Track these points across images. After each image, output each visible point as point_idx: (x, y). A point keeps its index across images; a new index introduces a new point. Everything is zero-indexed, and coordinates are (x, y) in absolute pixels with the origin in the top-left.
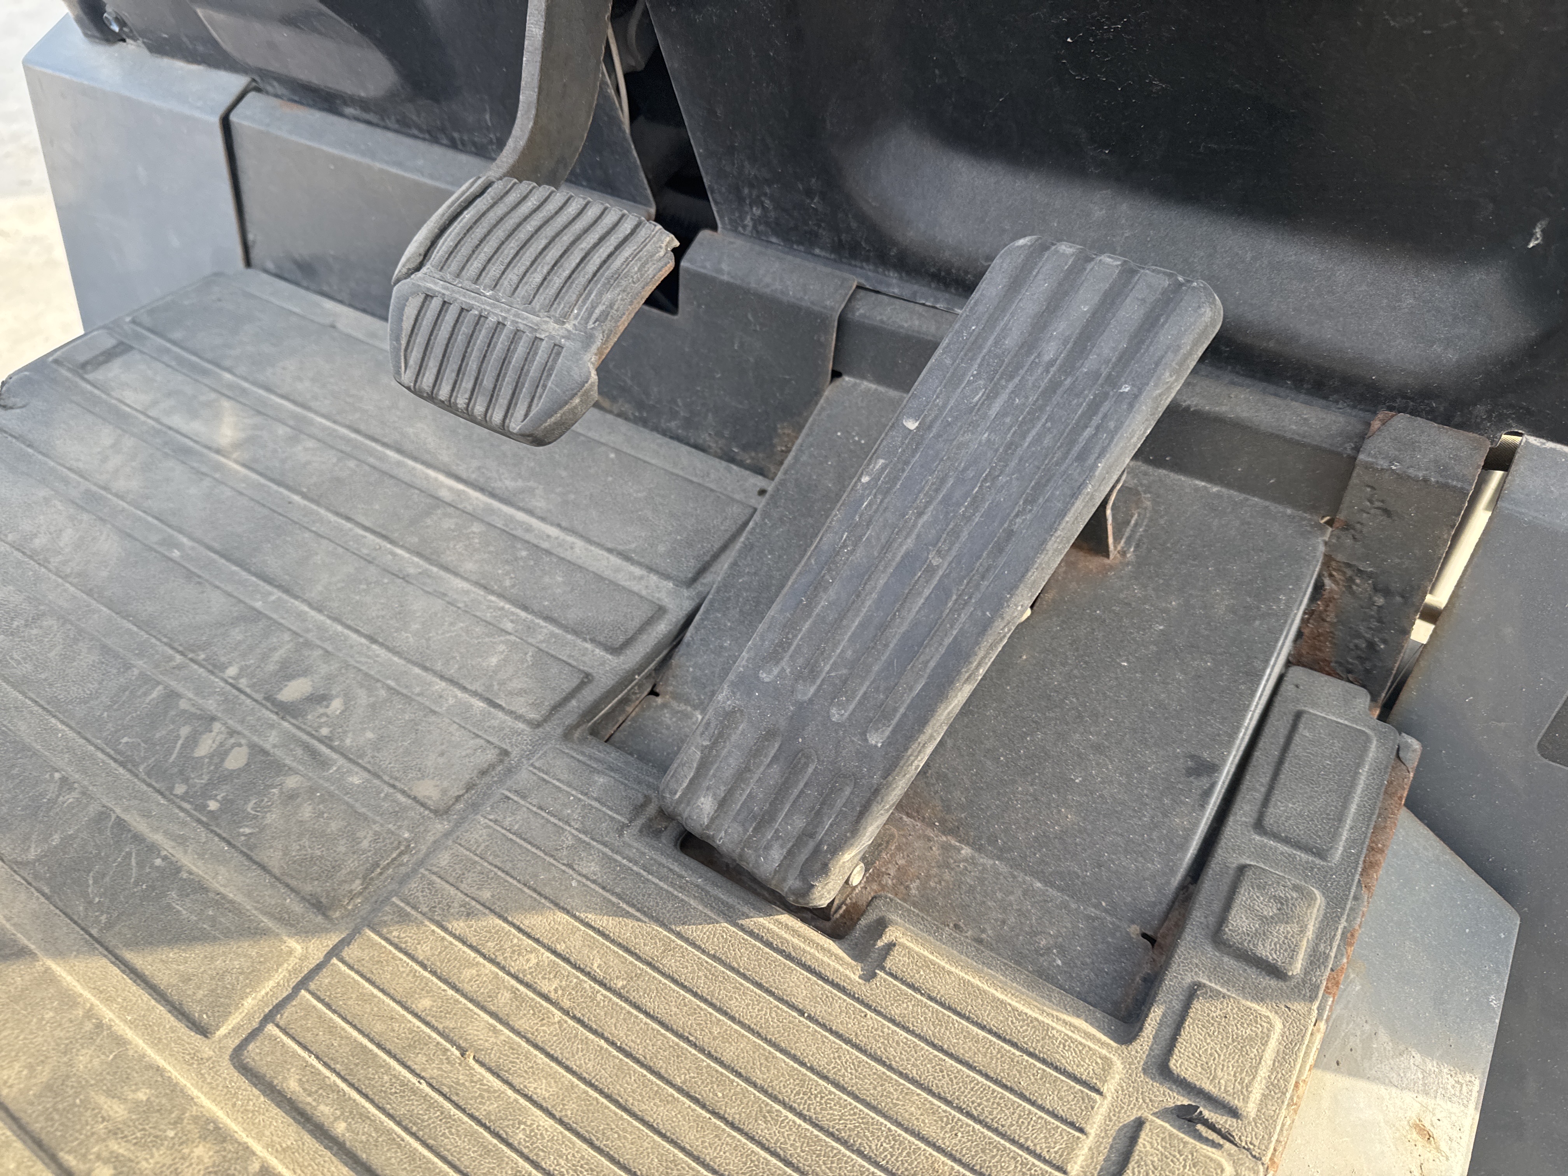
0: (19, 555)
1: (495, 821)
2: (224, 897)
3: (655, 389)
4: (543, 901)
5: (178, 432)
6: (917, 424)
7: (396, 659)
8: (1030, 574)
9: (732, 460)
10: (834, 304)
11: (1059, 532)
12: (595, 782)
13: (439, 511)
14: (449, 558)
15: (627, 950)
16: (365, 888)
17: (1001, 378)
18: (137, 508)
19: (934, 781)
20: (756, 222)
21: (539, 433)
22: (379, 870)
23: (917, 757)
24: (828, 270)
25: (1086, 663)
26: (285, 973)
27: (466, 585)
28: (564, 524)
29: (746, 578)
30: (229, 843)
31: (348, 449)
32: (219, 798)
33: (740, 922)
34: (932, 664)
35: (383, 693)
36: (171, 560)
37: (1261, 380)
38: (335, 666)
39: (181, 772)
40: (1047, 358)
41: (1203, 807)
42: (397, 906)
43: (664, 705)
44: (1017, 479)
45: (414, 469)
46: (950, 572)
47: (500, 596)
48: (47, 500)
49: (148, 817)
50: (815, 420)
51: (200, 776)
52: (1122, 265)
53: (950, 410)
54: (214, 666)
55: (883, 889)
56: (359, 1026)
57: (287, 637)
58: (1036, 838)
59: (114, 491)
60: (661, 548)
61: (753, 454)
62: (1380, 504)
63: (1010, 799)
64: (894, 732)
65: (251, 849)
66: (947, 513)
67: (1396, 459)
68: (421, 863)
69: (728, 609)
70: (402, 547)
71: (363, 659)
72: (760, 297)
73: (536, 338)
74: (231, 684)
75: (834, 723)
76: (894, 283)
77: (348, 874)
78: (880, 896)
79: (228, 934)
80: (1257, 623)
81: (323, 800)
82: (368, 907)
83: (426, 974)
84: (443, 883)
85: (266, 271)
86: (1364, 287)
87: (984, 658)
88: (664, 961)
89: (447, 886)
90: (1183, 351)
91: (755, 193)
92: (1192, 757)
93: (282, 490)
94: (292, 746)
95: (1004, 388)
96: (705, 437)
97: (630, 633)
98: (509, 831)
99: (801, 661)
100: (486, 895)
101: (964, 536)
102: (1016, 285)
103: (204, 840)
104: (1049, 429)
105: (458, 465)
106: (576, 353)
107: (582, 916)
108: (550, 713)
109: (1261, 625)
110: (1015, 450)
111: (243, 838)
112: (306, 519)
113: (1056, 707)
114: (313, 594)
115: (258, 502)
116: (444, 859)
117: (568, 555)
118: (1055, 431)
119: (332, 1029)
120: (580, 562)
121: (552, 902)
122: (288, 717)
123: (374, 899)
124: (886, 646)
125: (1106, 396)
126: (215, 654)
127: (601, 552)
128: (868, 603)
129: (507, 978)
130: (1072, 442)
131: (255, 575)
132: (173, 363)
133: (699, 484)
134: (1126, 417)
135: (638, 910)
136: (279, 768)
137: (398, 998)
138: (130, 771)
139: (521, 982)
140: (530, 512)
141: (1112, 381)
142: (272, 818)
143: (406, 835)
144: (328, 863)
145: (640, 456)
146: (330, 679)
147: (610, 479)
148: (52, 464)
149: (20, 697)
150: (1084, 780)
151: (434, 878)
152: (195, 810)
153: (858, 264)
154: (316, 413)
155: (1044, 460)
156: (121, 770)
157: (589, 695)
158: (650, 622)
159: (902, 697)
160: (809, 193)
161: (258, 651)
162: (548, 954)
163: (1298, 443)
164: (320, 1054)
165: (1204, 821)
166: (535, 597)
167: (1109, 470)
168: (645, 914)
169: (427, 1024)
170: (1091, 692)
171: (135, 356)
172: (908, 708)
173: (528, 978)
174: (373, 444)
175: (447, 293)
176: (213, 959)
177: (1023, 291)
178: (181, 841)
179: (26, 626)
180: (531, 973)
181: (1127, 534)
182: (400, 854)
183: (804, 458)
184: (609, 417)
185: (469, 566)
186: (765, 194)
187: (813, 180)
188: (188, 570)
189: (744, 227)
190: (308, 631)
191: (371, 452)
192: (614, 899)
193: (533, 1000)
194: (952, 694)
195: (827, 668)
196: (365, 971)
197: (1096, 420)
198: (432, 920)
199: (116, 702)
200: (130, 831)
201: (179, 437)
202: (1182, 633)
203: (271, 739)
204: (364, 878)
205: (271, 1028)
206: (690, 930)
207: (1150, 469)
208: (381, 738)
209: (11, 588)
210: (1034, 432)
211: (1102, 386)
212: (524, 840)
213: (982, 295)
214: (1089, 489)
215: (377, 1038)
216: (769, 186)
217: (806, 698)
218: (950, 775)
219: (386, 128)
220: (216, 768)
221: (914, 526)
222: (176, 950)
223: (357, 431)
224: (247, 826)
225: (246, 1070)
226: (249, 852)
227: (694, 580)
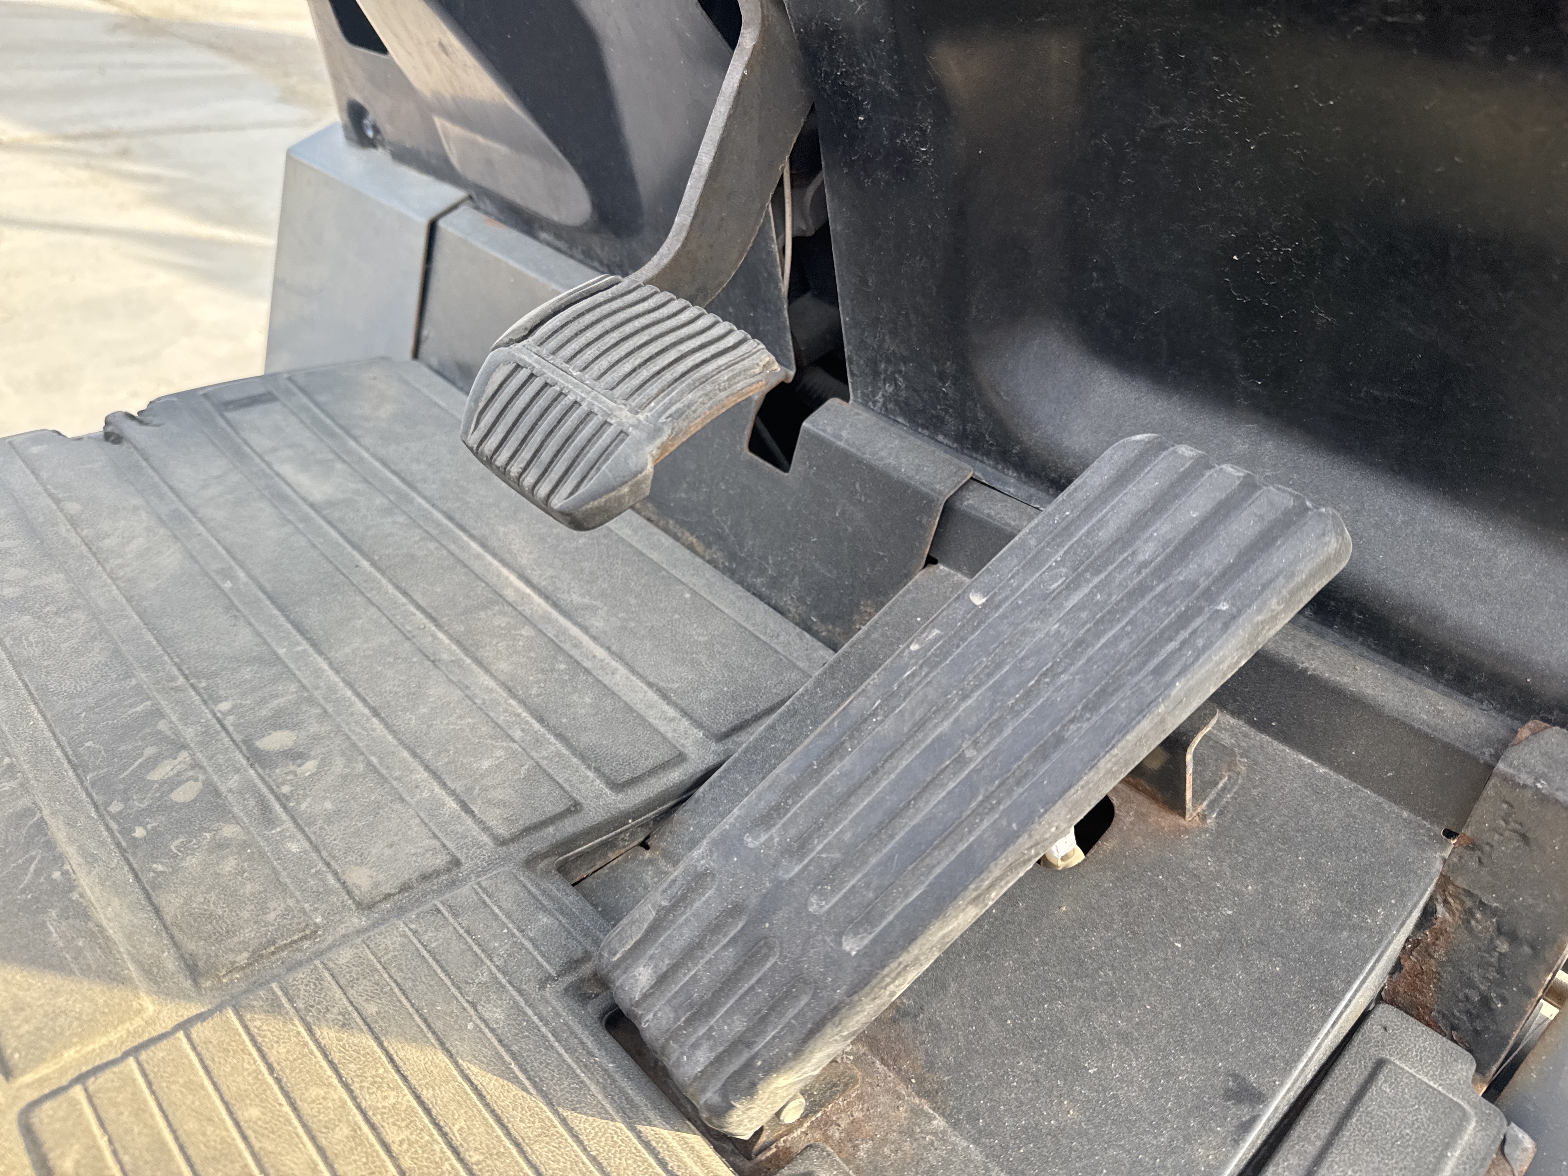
0: (84, 548)
1: (415, 932)
2: (102, 930)
3: (750, 543)
4: (430, 1035)
5: (284, 480)
6: (984, 600)
7: (390, 738)
8: (1072, 791)
9: (808, 629)
10: (944, 489)
11: (1115, 751)
12: (539, 920)
13: (497, 608)
14: (486, 654)
15: (499, 1120)
16: (251, 964)
17: (1086, 570)
18: (213, 536)
19: (923, 1028)
20: (887, 399)
21: (579, 515)
22: (272, 949)
23: (894, 979)
24: (947, 456)
25: (1134, 932)
26: (124, 1033)
27: (492, 684)
28: (614, 648)
29: (779, 745)
30: (136, 876)
31: (434, 532)
32: (149, 826)
33: (639, 1127)
34: (938, 871)
35: (361, 767)
36: (220, 588)
37: (1394, 659)
38: (326, 728)
39: (125, 791)
40: (1141, 558)
41: (1237, 1142)
42: (274, 993)
43: (651, 861)
44: (1081, 680)
45: (490, 564)
46: (982, 768)
47: (522, 702)
48: (135, 509)
49: (72, 827)
50: (897, 600)
51: (141, 800)
52: (1245, 477)
53: (1023, 593)
54: (210, 696)
55: (826, 1141)
56: (171, 1117)
57: (293, 688)
58: (1025, 1129)
59: (200, 515)
60: (704, 696)
61: (830, 627)
62: (1518, 827)
63: (1006, 1073)
64: (874, 941)
65: (153, 889)
66: (994, 702)
67: (1544, 776)
68: (320, 954)
69: (750, 772)
70: (446, 632)
71: (357, 730)
72: (871, 469)
73: (606, 422)
74: (217, 718)
75: (809, 914)
76: (1011, 482)
77: (239, 943)
78: (817, 1147)
79: (86, 971)
80: (1345, 934)
81: (250, 858)
82: (243, 985)
83: (270, 1080)
84: (333, 983)
85: (430, 367)
86: (1529, 576)
87: (999, 879)
88: (536, 1147)
89: (335, 987)
90: (1298, 579)
91: (890, 369)
92: (1235, 1077)
93: (355, 553)
94: (247, 796)
95: (1087, 581)
96: (787, 601)
97: (639, 772)
98: (425, 946)
99: (793, 832)
100: (371, 1009)
101: (1008, 731)
102: (1122, 478)
103: (113, 866)
104: (1128, 634)
105: (533, 570)
106: (639, 442)
107: (465, 1065)
108: (521, 834)
109: (1349, 937)
110: (1085, 649)
111: (152, 874)
112: (365, 585)
113: (1087, 976)
114: (338, 655)
115: (327, 558)
116: (345, 956)
117: (606, 680)
118: (1134, 637)
119: (140, 1111)
120: (616, 689)
121: (439, 1039)
122: (256, 765)
123: (253, 979)
124: (892, 837)
125: (1200, 611)
126: (217, 685)
127: (641, 684)
128: (884, 783)
129: (355, 1111)
130: (1151, 654)
131: (293, 623)
132: (308, 422)
133: (765, 643)
134: (1218, 638)
135: (529, 1078)
136: (224, 813)
137: (227, 1098)
138: (78, 776)
139: (367, 1120)
140: (585, 630)
141: (1210, 596)
142: (191, 862)
143: (318, 920)
144: (224, 926)
145: (716, 603)
146: (316, 739)
147: (677, 616)
148: (157, 479)
149: (15, 677)
150: (1098, 1072)
151: (326, 974)
152: (120, 832)
153: (979, 457)
154: (420, 493)
155: (1115, 667)
156: (71, 773)
157: (570, 826)
158: (664, 766)
159: (894, 901)
160: (942, 376)
161: (260, 693)
162: (410, 1098)
163: (1426, 736)
164: (114, 1138)
165: (1235, 1161)
166: (556, 711)
167: (1189, 693)
168: (535, 1084)
169: (245, 1138)
170: (1132, 968)
171: (277, 406)
172: (897, 917)
173: (376, 1119)
174: (461, 534)
175: (537, 366)
176: (57, 993)
177: (1130, 486)
178: (91, 860)
179: (56, 613)
180: (382, 1114)
181: (1211, 797)
182: (301, 939)
183: (875, 636)
184: (698, 560)
185: (503, 666)
186: (900, 372)
187: (949, 363)
188: (231, 602)
189: (875, 403)
190: (317, 688)
191: (455, 540)
192: (507, 1058)
193: (372, 1145)
194: (950, 911)
195: (819, 848)
196: (206, 1056)
197: (1184, 634)
198: (303, 1020)
199: (100, 706)
200: (46, 835)
201: (282, 484)
202: (1253, 925)
203: (230, 782)
204: (254, 953)
205: (78, 1091)
206: (576, 1119)
207: (1252, 732)
208: (338, 811)
209: (61, 576)
210: (1111, 634)
211: (1197, 599)
212: (437, 961)
213: (1084, 482)
214: (1161, 709)
215: (183, 1138)
216: (905, 364)
217: (787, 877)
218: (944, 1026)
219: (572, 257)
220: (161, 796)
221: (955, 708)
222: (25, 973)
223: (451, 519)
224: (161, 863)
225: (28, 1131)
226: (150, 891)
227: (727, 735)
